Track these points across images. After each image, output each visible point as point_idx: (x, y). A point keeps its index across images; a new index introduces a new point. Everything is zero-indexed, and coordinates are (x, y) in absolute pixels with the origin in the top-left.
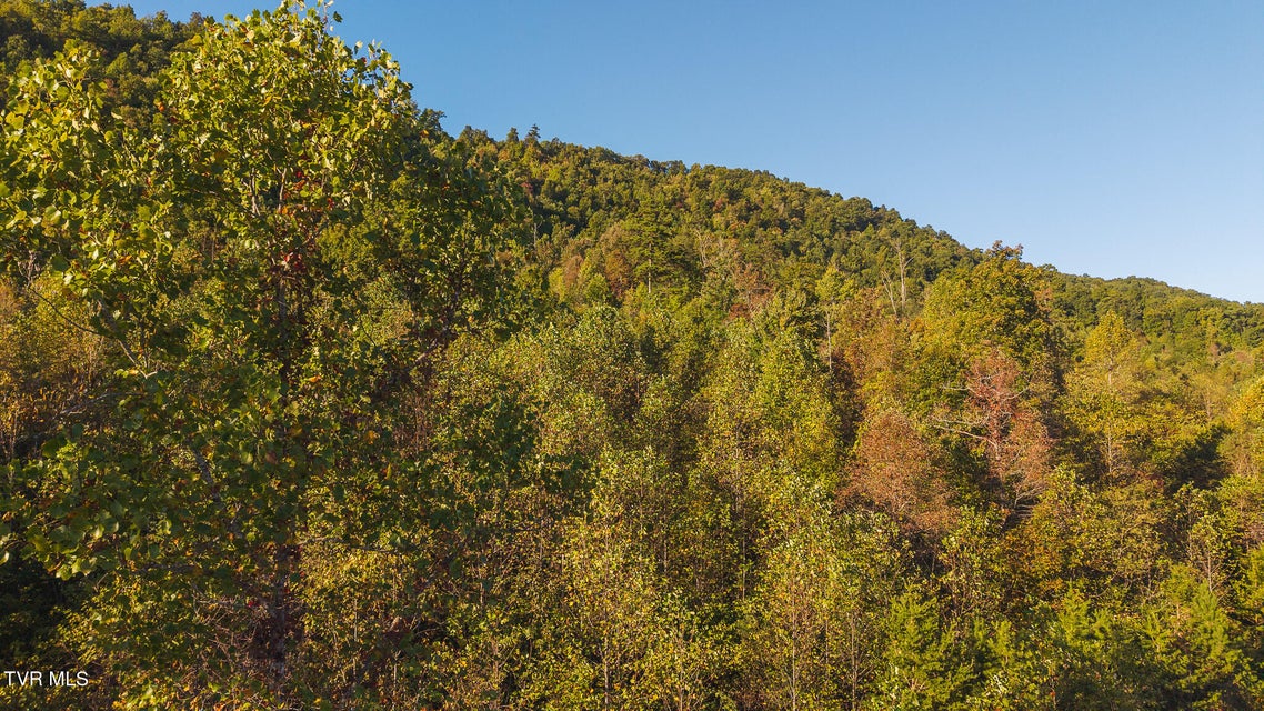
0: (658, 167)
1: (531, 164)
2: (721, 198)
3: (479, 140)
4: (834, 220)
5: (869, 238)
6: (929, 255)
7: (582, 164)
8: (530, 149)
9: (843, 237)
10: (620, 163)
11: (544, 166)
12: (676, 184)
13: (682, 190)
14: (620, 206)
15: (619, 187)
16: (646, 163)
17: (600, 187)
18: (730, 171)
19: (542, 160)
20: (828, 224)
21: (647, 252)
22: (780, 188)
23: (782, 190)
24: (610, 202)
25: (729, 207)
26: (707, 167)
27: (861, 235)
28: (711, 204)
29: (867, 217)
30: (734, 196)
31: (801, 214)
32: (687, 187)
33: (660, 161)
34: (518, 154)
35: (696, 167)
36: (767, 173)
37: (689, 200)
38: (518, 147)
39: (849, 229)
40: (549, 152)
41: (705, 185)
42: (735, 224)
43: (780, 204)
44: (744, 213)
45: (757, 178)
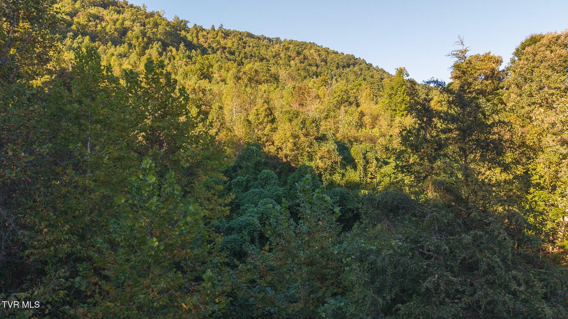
0: (270, 40)
1: (221, 40)
2: (294, 54)
3: (200, 30)
4: (338, 63)
5: (351, 71)
6: (372, 77)
7: (240, 40)
8: (220, 34)
9: (341, 70)
10: (254, 38)
11: (226, 41)
12: (277, 48)
13: (279, 51)
14: (255, 57)
15: (254, 50)
16: (265, 38)
17: (247, 50)
18: (299, 42)
19: (224, 38)
20: (335, 65)
21: (264, 74)
22: (319, 50)
23: (319, 51)
24: (251, 55)
25: (296, 58)
26: (290, 40)
27: (348, 69)
28: (290, 57)
29: (351, 62)
30: (299, 53)
31: (325, 61)
32: (281, 50)
33: (271, 37)
34: (215, 36)
35: (285, 40)
36: (314, 43)
37: (281, 55)
38: (215, 33)
39: (344, 67)
40: (227, 34)
41: (287, 49)
42: (298, 65)
43: (317, 57)
44: (302, 61)
45: (309, 46)
